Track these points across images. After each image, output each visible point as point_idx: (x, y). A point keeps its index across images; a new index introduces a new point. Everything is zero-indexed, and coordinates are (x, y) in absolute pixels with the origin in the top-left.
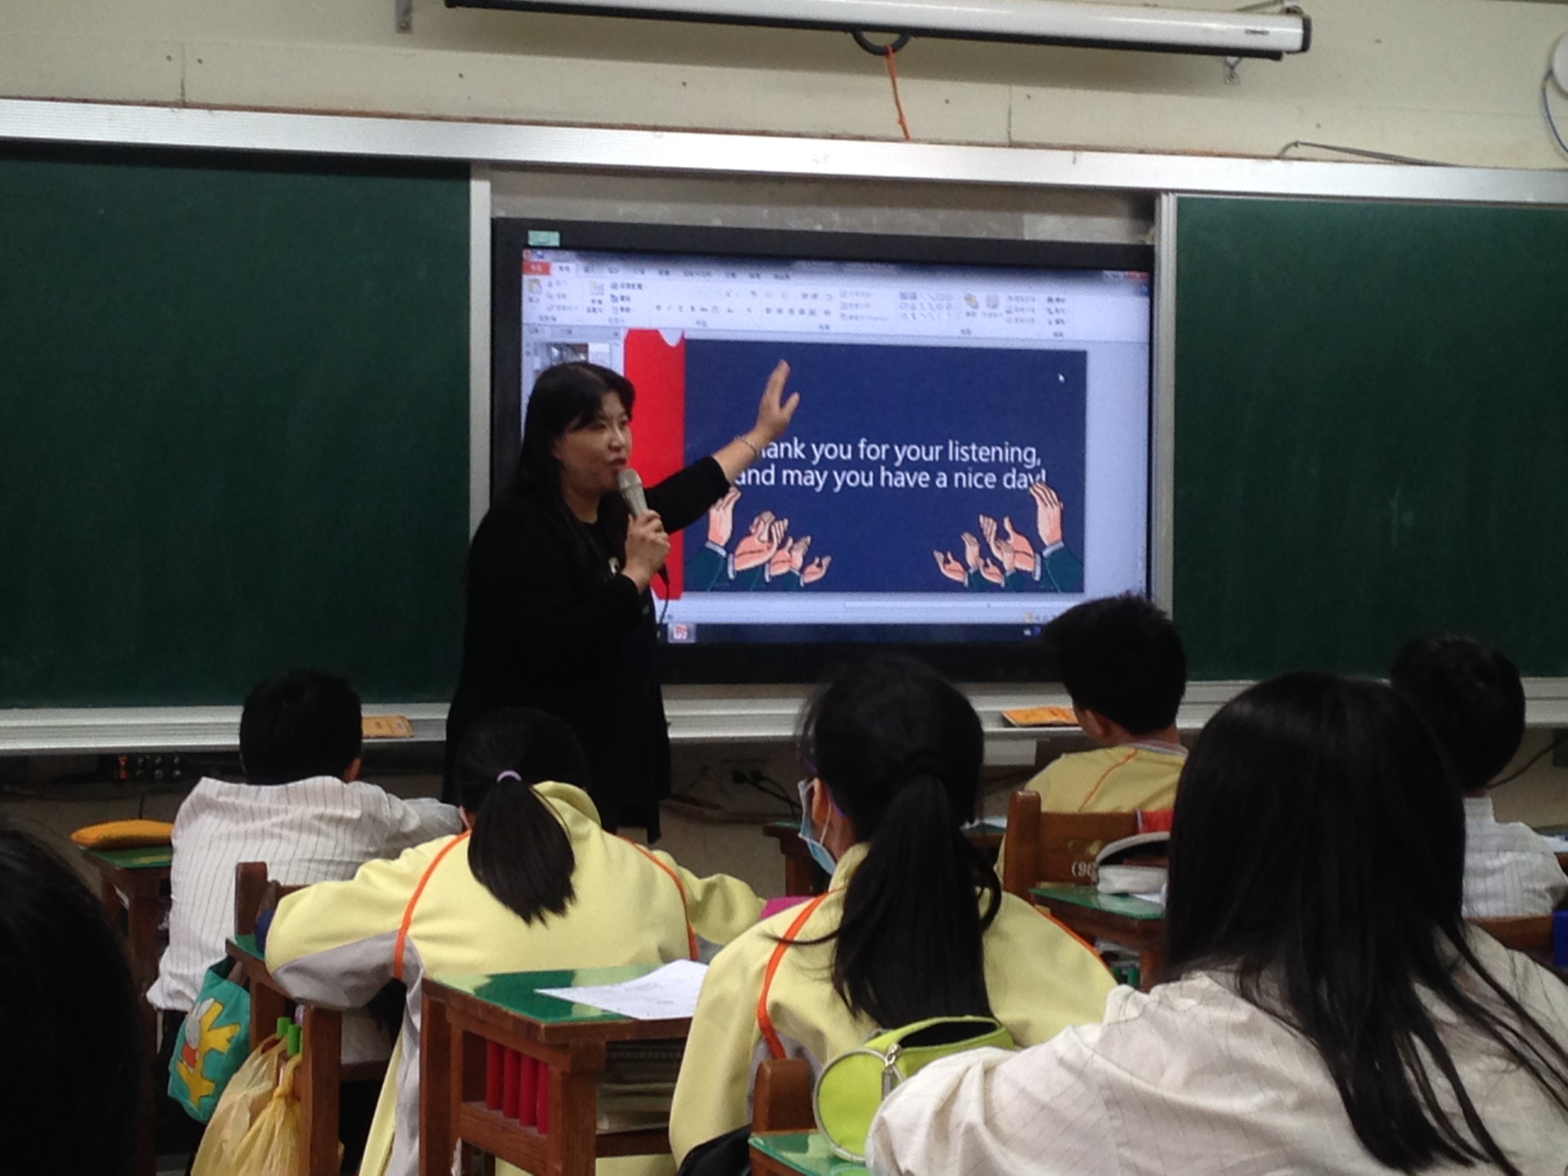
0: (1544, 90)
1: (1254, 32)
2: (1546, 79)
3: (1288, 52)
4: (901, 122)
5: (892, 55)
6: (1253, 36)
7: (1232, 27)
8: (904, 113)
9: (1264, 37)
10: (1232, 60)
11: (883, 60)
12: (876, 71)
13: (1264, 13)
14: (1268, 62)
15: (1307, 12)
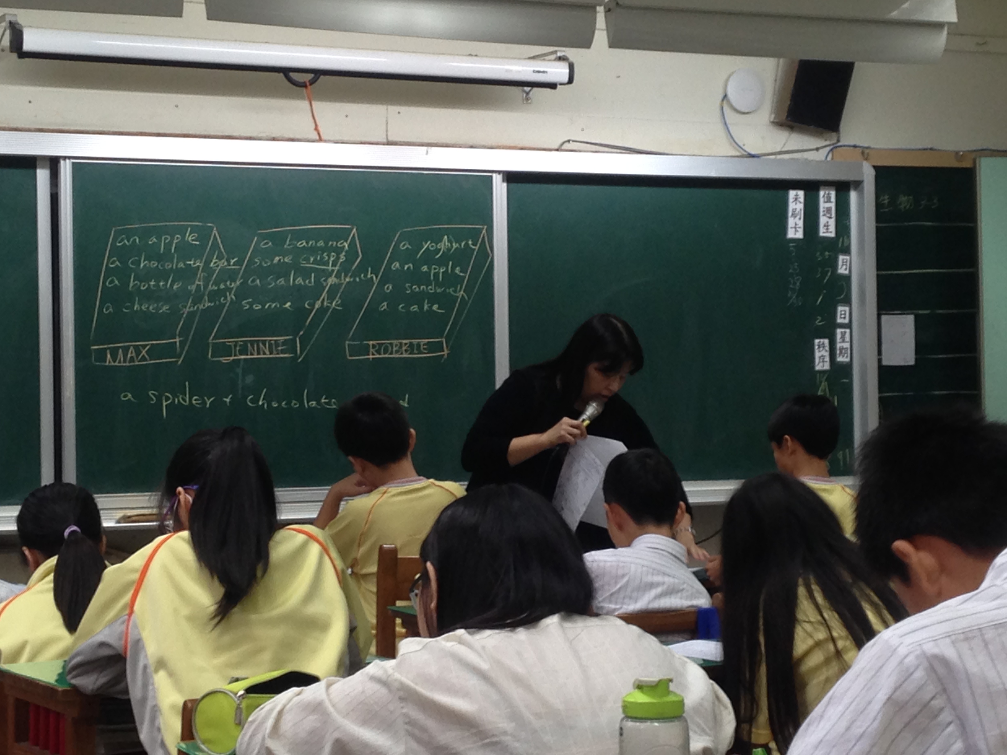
0: (722, 108)
1: (539, 72)
2: (723, 100)
3: (561, 84)
4: (316, 129)
5: (309, 87)
6: (537, 74)
7: (525, 68)
8: (318, 123)
9: (545, 75)
10: (527, 89)
11: (304, 90)
12: (300, 97)
13: (544, 60)
14: (548, 90)
15: (571, 59)
